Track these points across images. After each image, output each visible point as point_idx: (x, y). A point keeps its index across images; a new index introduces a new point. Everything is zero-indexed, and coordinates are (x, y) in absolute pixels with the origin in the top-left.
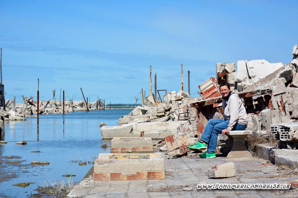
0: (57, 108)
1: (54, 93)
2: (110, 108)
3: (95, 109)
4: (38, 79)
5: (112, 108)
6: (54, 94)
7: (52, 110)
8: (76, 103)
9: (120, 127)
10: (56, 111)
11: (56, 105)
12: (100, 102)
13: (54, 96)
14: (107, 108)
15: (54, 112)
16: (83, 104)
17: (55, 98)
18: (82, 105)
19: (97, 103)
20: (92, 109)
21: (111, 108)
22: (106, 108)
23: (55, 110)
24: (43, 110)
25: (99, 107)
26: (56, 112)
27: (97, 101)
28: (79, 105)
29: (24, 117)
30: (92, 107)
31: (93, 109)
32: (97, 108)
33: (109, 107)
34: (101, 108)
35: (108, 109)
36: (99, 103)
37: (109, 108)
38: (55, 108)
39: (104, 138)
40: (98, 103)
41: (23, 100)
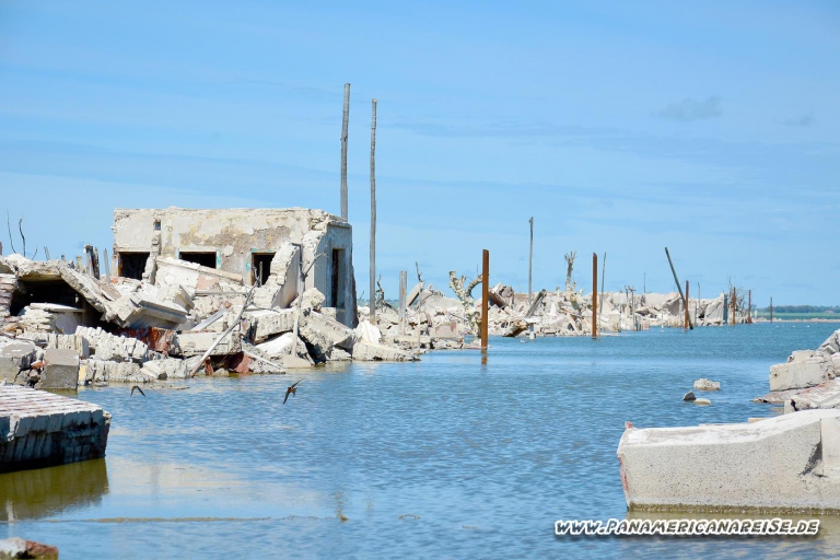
0: (575, 318)
1: (570, 265)
2: (771, 318)
3: (719, 323)
4: (531, 221)
5: (778, 317)
6: (570, 269)
7: (559, 324)
8: (656, 299)
9: (745, 433)
10: (570, 327)
11: (575, 304)
12: (734, 299)
13: (569, 274)
14: (761, 320)
15: (564, 329)
16: (677, 302)
17: (572, 281)
18: (672, 308)
19: (726, 300)
20: (707, 320)
21: (775, 320)
22: (758, 317)
23: (566, 325)
24: (521, 324)
25: (730, 315)
26: (570, 332)
27: (726, 296)
28: (664, 307)
29: (428, 346)
30: (706, 314)
31: (710, 321)
32: (725, 317)
33: (768, 314)
34: (739, 319)
35: (765, 320)
36: (731, 303)
37: (767, 318)
38: (568, 316)
39: (637, 501)
40: (729, 301)
41: (453, 287)
